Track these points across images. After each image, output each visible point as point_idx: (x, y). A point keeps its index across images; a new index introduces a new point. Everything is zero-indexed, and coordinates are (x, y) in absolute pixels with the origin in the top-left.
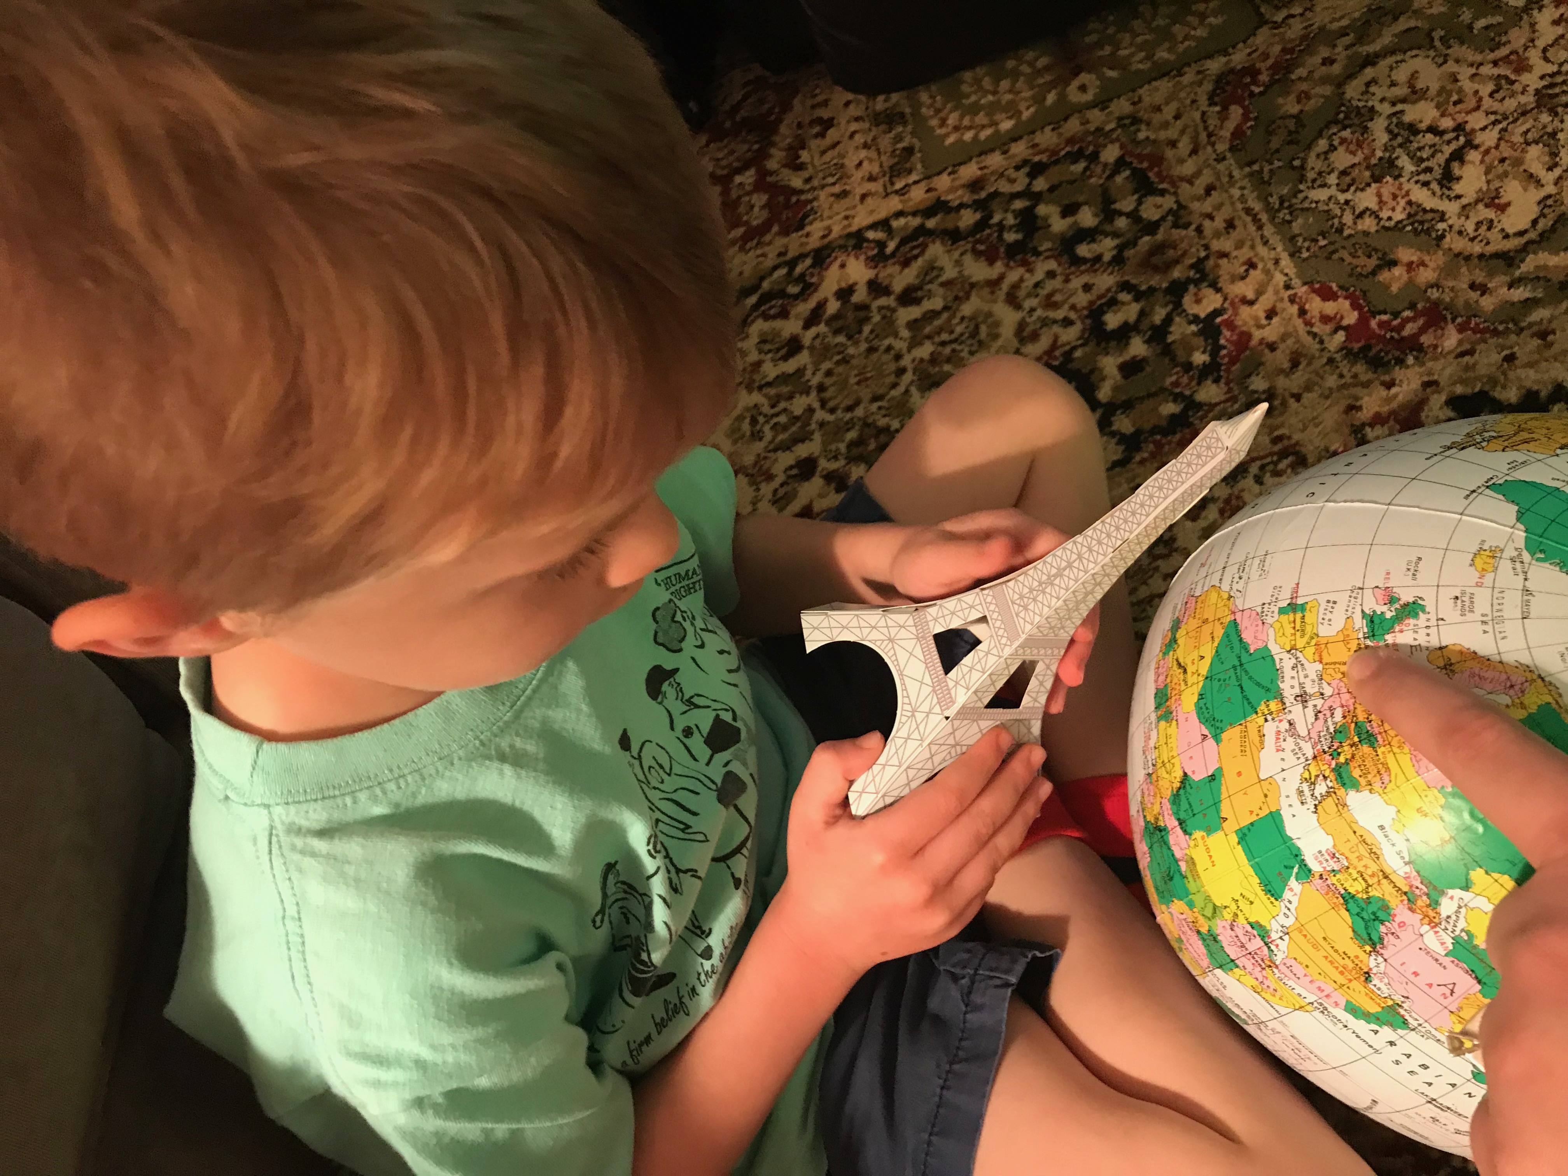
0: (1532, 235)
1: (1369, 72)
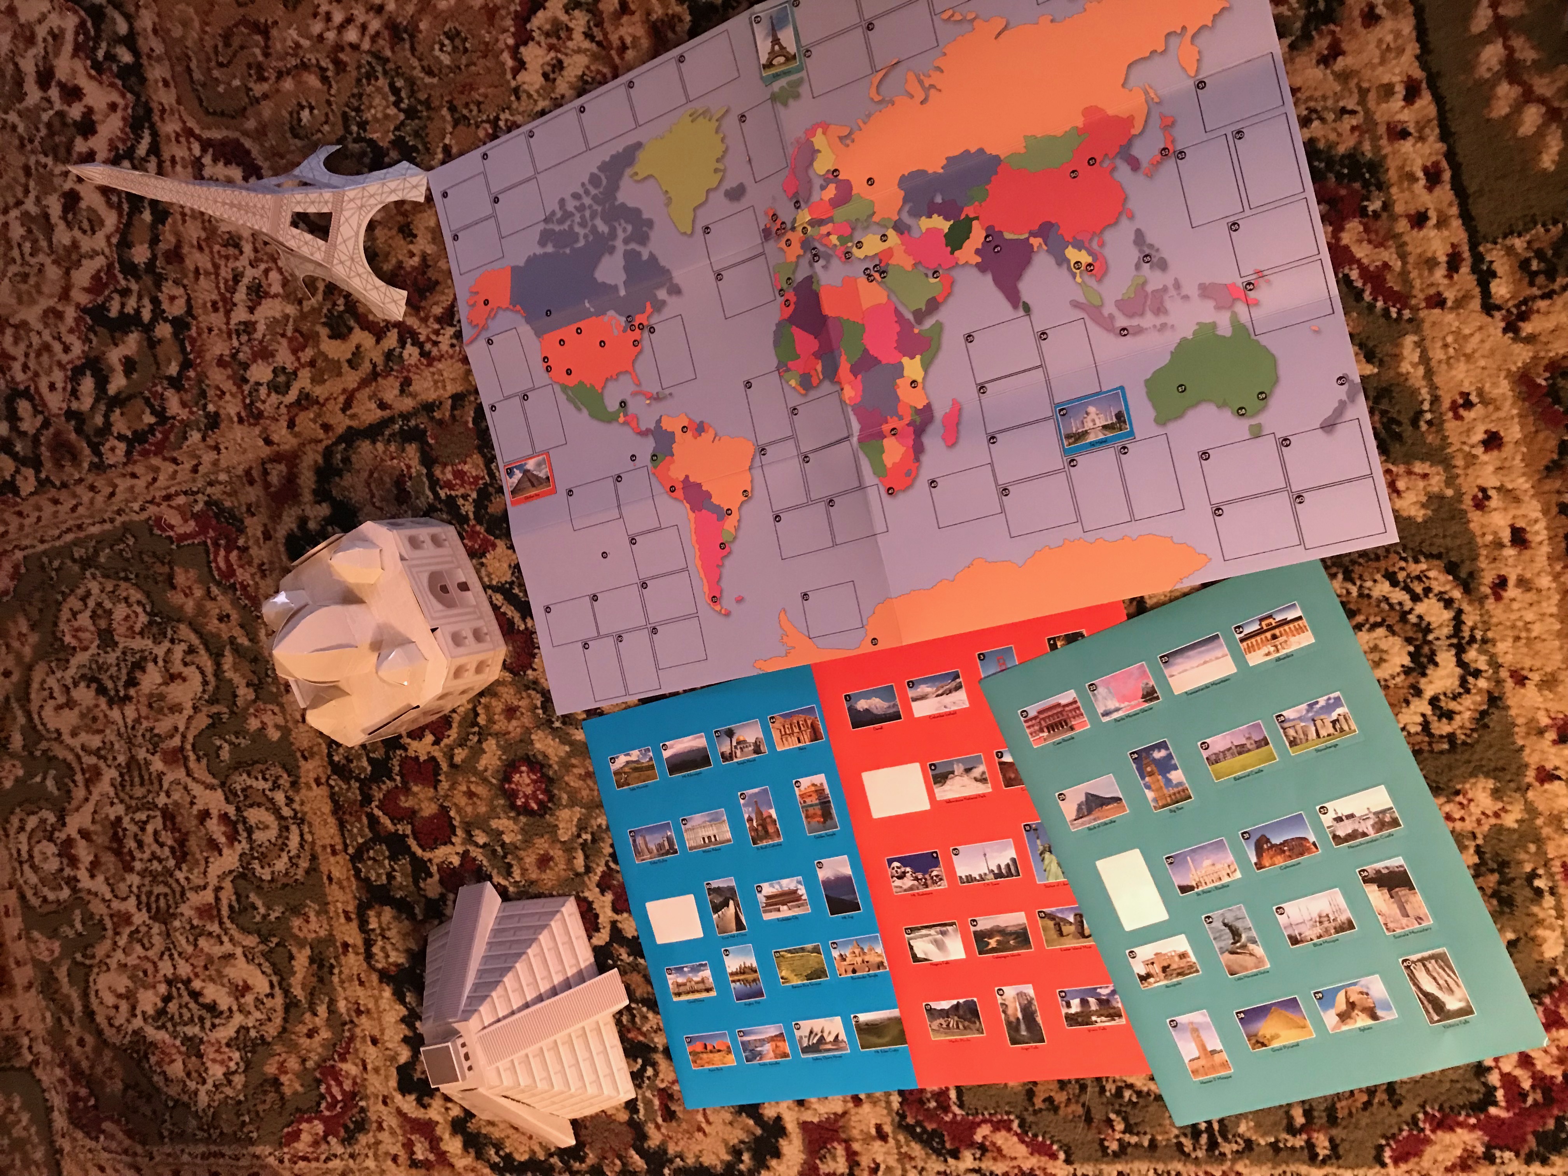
0: (275, 979)
1: (100, 1019)
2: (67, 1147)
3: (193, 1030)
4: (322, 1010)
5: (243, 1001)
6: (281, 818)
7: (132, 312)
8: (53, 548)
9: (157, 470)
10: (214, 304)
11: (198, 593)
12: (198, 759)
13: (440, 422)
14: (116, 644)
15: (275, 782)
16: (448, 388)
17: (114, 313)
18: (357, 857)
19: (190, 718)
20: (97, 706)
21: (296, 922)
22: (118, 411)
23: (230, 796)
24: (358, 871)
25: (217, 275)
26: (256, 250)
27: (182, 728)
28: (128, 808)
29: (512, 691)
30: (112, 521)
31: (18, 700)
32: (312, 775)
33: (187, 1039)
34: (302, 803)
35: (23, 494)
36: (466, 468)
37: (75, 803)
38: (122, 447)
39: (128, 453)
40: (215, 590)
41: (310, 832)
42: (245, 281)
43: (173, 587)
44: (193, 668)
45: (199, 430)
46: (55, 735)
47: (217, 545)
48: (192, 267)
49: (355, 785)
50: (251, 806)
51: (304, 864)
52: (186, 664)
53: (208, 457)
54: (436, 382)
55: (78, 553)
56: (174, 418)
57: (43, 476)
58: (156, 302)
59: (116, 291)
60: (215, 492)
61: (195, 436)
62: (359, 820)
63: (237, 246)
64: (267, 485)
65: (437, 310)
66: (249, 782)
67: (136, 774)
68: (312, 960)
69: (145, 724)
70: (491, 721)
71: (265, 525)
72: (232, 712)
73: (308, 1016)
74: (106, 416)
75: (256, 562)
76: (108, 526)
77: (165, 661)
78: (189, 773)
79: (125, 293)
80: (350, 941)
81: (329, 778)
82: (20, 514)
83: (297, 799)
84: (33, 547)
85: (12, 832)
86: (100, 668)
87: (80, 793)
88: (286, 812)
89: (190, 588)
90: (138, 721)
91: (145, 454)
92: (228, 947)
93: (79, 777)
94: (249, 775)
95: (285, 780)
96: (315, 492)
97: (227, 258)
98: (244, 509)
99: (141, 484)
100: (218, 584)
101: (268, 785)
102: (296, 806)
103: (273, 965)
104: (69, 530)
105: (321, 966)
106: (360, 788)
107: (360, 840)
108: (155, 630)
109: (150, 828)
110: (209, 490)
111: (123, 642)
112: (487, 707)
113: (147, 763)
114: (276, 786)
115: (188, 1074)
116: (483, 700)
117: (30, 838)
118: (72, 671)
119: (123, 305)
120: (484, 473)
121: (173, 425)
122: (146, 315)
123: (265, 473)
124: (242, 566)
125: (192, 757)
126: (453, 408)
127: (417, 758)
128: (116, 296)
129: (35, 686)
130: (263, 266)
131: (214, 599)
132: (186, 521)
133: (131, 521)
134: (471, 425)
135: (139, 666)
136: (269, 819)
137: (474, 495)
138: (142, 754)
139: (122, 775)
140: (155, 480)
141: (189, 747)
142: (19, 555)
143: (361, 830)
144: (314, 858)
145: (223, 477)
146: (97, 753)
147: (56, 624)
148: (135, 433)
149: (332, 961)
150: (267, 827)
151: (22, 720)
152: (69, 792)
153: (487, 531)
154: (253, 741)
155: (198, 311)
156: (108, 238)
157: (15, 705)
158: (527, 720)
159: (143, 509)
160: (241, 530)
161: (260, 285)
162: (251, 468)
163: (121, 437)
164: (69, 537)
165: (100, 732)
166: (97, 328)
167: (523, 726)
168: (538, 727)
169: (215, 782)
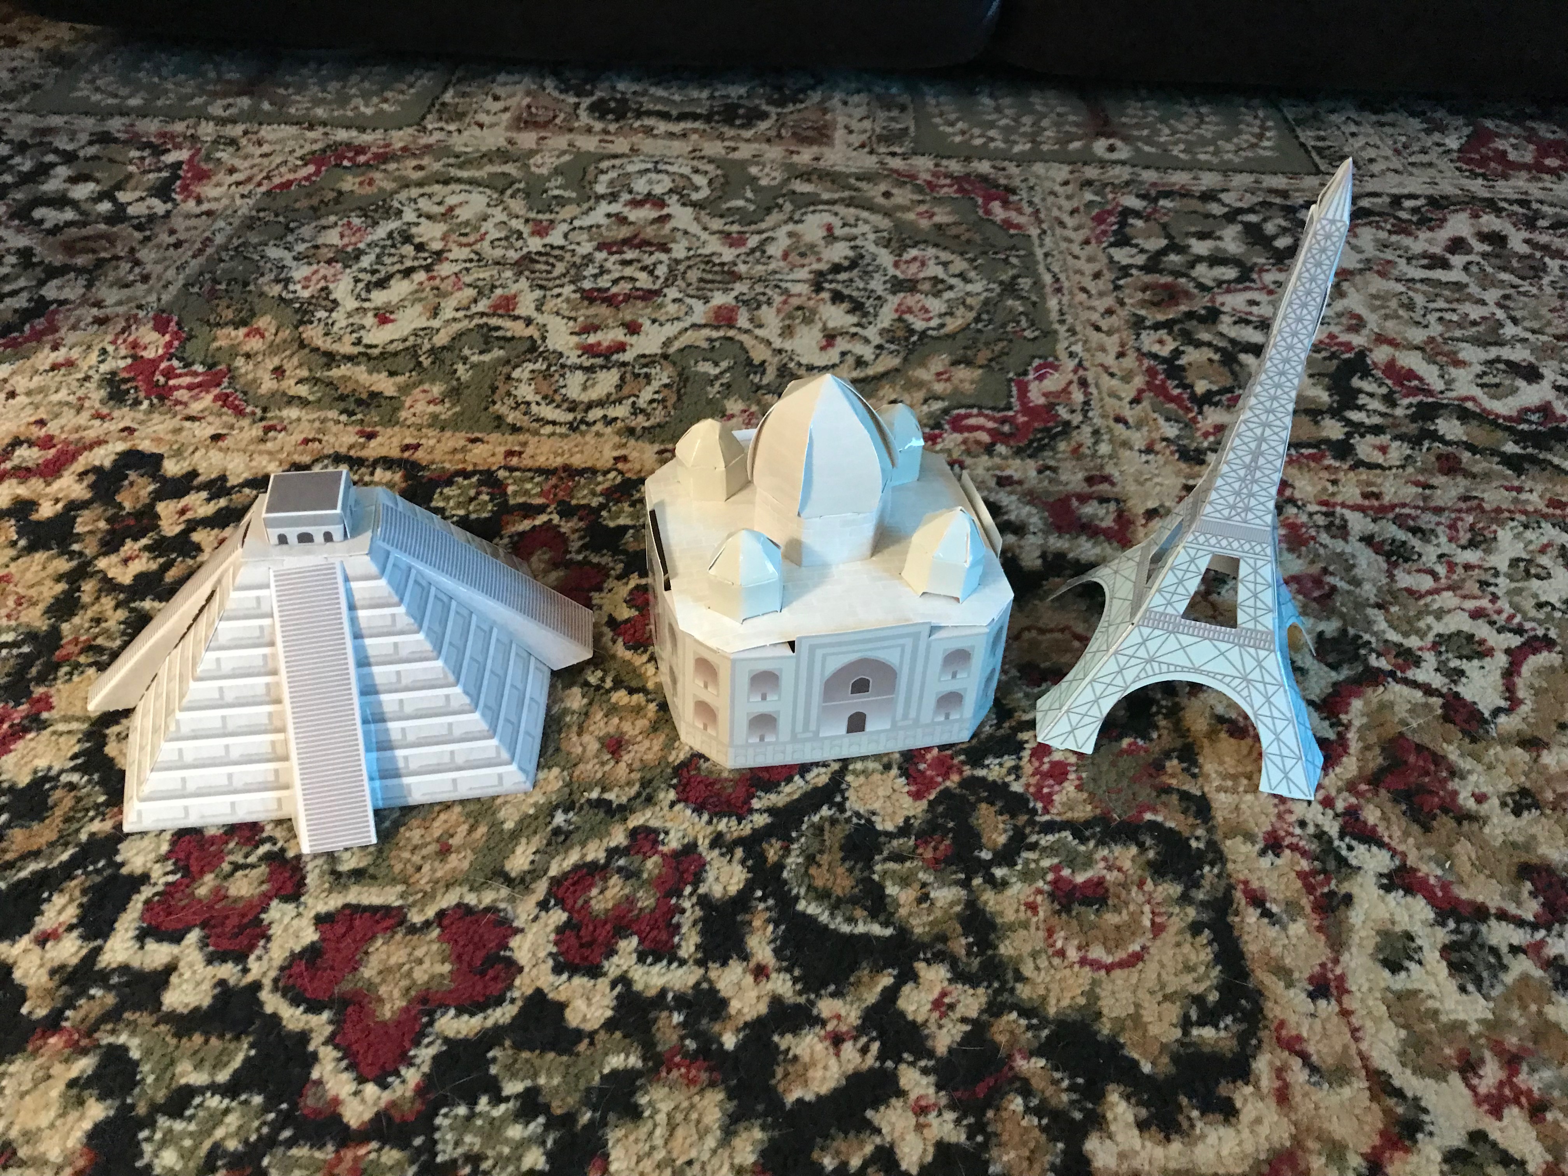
2: (310, 135)
3: (366, 262)
4: (303, 390)
5: (370, 314)
6: (590, 406)
7: (1360, 402)
8: (1037, 263)
9: (1127, 378)
10: (1377, 496)
11: (939, 388)
12: (711, 340)
13: (1158, 767)
14: (894, 293)
15: (642, 411)
16: (1222, 796)
17: (1356, 382)
18: (488, 479)
19: (769, 343)
20: (819, 260)
21: (437, 390)
22: (1216, 357)
23: (648, 360)
24: (466, 475)
25: (1424, 509)
26: (1467, 567)
27: (758, 332)
28: (677, 262)
29: (649, 757)
30: (1062, 322)
31: (852, 198)
32: (633, 455)
33: (358, 255)
34: (598, 434)
35: (1112, 251)
36: (1069, 787)
37: (705, 219)
38: (1165, 351)
39: (1155, 356)
40: (937, 406)
41: (553, 434)
42: (1415, 542)
43: (955, 363)
44: (836, 359)
45: (1178, 437)
46: (797, 217)
47: (1003, 421)
48: (1434, 481)
49: (595, 502)
50: (622, 378)
51: (512, 417)
52: (843, 354)
53: (1138, 439)
54: (1235, 777)
55: (1025, 283)
56: (1200, 412)
57: (1134, 271)
58: (1377, 430)
59: (1391, 392)
60: (1085, 435)
61: (1171, 431)
62: (541, 494)
63: (1472, 544)
64: (1083, 499)
65: (1371, 815)
66: (655, 385)
67: (718, 278)
68: (375, 395)
69: (778, 299)
70: (613, 710)
71: (1020, 482)
72: (759, 388)
73: (304, 373)
74: (1209, 344)
75: (968, 461)
76: (1054, 316)
77: (855, 335)
78: (694, 326)
79: (1390, 400)
80: (373, 443)
81: (621, 472)
82: (1087, 242)
83: (609, 430)
84: (1042, 245)
85: (695, 163)
86: (866, 273)
87: (717, 224)
88: (596, 414)
89: (948, 380)
90: (786, 292)
91: (1151, 372)
92: (448, 313)
93: (735, 228)
94: (666, 386)
95: (641, 421)
96: (1060, 556)
97: (1453, 527)
98: (1052, 463)
99: (1109, 360)
100: (945, 411)
101: (642, 403)
102: (599, 427)
103: (396, 354)
104: (1057, 280)
105: (360, 402)
106: (588, 506)
107: (511, 489)
108: (900, 333)
109: (643, 276)
110: (1087, 430)
111: (893, 301)
112: (638, 710)
113: (726, 291)
114: (636, 411)
115: (317, 247)
116: (652, 707)
117: (682, 176)
118: (872, 248)
119: (1371, 395)
120: (1055, 814)
121: (1189, 410)
122: (1355, 416)
123: (1103, 500)
124: (965, 442)
125: (715, 334)
126: (1185, 796)
127: (600, 589)
128: (1384, 390)
129: (865, 214)
130: (1441, 570)
131: (926, 401)
132: (1045, 395)
133: (1056, 341)
134: (1148, 816)
135: (857, 307)
136: (594, 394)
137: (1017, 787)
138: (740, 287)
139: (723, 264)
140: (1112, 375)
141: (731, 333)
142: (1034, 232)
143: (527, 493)
144: (515, 429)
145: (1104, 448)
146: (761, 247)
147: (936, 245)
148: (1182, 368)
149: (359, 416)
150: (585, 388)
151: (825, 196)
152: (722, 216)
153: (946, 794)
154: (710, 402)
155: (1364, 474)
156: (1473, 399)
157: (846, 194)
158: (590, 769)
159: (1072, 355)
160: (1018, 452)
161: (1407, 560)
162: (1113, 484)
163: (1177, 353)
164: (1048, 279)
165: (785, 256)
166: (1335, 362)
167: (580, 760)
168: (568, 785)
169: (672, 350)
